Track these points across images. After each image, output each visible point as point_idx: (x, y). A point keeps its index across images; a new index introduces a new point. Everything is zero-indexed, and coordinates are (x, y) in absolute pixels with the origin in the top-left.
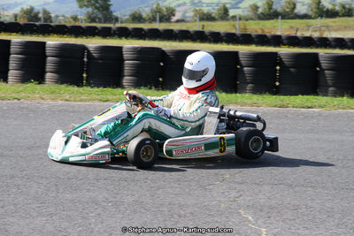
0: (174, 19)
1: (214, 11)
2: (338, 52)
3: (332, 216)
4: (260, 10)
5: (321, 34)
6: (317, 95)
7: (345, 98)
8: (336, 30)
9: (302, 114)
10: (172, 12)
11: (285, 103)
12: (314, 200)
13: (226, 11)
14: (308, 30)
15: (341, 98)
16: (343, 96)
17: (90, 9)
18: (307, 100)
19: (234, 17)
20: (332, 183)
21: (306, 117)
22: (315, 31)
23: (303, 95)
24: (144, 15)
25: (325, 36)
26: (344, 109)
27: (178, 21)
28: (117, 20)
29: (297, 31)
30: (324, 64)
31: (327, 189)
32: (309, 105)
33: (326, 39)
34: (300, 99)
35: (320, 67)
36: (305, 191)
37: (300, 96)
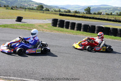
0: (102, 14)
1: (109, 13)
4: (118, 14)
10: (101, 13)
13: (112, 13)
17: (87, 12)
19: (113, 15)
24: (96, 13)
27: (102, 15)
28: (91, 14)
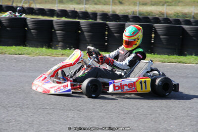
2: (40, 18)
3: (32, 126)
5: (30, 5)
6: (26, 46)
7: (44, 49)
8: (40, 3)
9: (15, 59)
11: (3, 51)
12: (20, 116)
14: (21, 2)
15: (41, 49)
16: (42, 47)
18: (19, 49)
20: (33, 104)
21: (17, 61)
22: (26, 3)
23: (16, 46)
25: (31, 7)
26: (43, 55)
29: (13, 2)
30: (30, 25)
31: (30, 109)
32: (20, 52)
33: (33, 9)
34: (14, 49)
35: (28, 27)
36: (15, 110)
37: (14, 47)
